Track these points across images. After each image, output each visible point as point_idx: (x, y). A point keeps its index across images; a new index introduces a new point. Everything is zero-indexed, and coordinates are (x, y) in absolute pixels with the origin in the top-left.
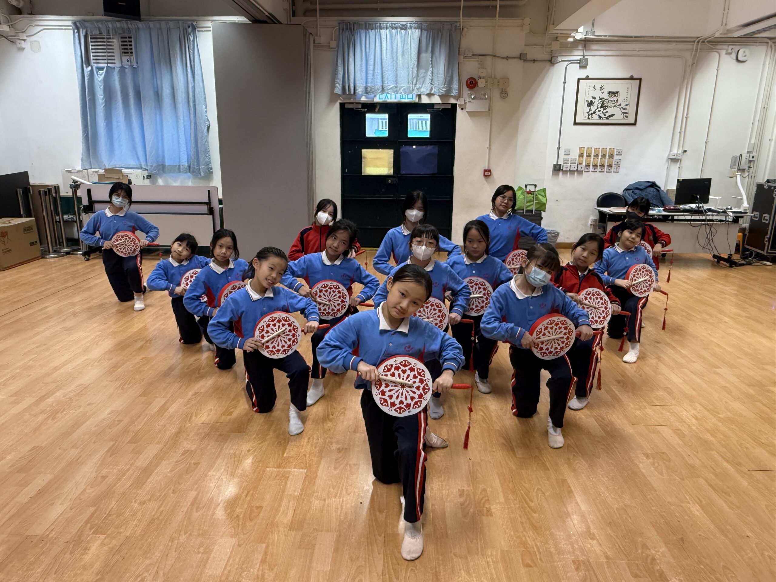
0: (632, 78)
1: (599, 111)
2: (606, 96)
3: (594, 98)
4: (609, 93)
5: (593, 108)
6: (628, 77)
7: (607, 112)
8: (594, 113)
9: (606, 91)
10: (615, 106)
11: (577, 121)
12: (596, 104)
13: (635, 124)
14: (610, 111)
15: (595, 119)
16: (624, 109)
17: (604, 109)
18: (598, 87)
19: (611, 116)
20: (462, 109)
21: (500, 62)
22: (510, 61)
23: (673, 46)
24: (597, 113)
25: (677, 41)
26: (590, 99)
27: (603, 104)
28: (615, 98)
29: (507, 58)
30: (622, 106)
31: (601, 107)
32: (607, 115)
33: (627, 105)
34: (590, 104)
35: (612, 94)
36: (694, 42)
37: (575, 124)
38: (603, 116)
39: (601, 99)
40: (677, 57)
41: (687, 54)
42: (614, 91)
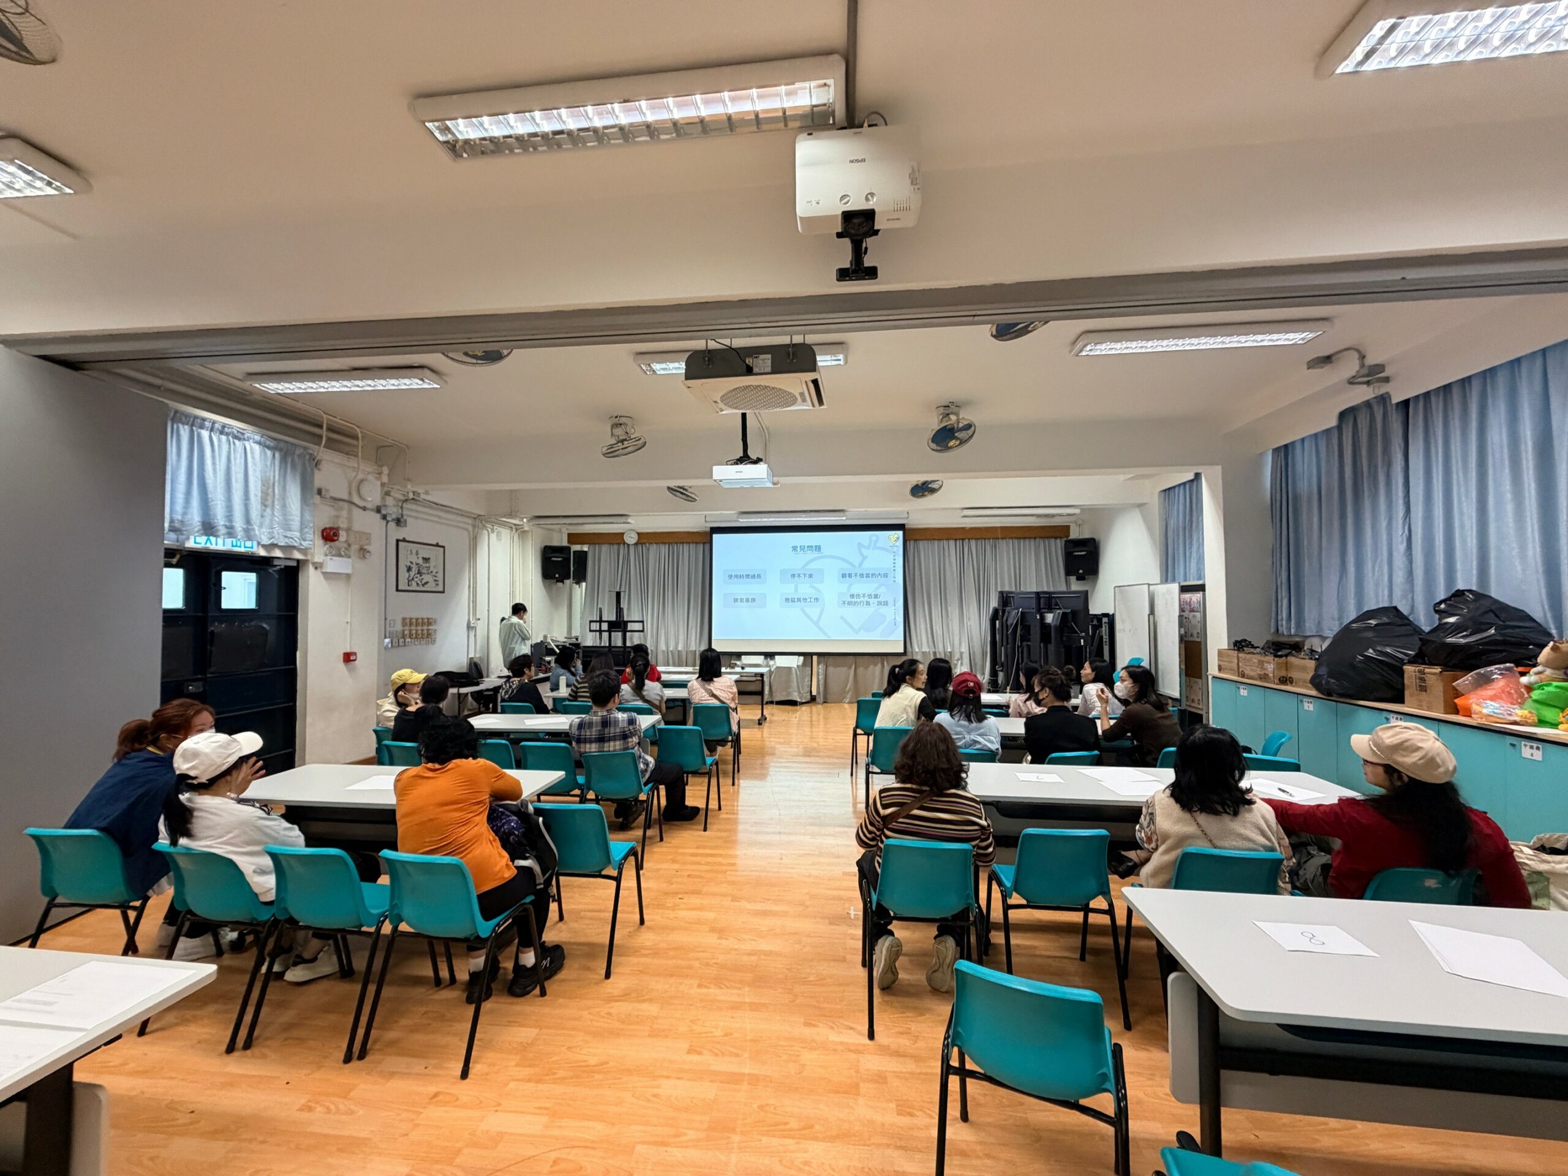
0: (437, 545)
1: (417, 577)
2: (420, 561)
3: (412, 563)
4: (423, 558)
5: (412, 574)
6: (435, 543)
7: (422, 579)
8: (413, 579)
9: (420, 556)
10: (428, 573)
11: (400, 588)
12: (413, 569)
13: (443, 592)
14: (426, 578)
15: (414, 587)
16: (435, 576)
17: (420, 576)
18: (414, 552)
19: (427, 583)
20: (316, 568)
21: (356, 512)
22: (367, 512)
23: (462, 519)
24: (416, 580)
25: (463, 515)
26: (409, 564)
27: (419, 570)
28: (427, 565)
29: (364, 509)
30: (434, 573)
31: (419, 573)
32: (423, 582)
33: (437, 573)
34: (409, 569)
35: (426, 560)
36: (475, 518)
37: (397, 590)
38: (420, 583)
39: (417, 564)
40: (467, 530)
41: (470, 528)
42: (427, 556)
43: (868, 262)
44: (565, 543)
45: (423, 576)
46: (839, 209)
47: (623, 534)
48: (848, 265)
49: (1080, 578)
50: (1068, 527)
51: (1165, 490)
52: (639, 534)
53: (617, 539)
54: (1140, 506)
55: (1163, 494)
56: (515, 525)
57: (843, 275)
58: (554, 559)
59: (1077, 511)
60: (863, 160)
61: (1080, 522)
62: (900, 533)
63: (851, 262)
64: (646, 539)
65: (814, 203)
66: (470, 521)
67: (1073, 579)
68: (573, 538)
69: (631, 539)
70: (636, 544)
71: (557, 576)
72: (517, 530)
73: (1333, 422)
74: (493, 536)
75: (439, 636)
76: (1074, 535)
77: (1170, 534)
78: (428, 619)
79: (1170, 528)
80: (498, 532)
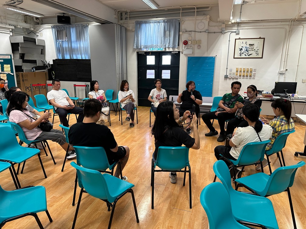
5: (242, 51)
6: (258, 37)
9: (248, 44)
10: (252, 50)
11: (235, 57)
13: (262, 58)
14: (250, 52)
15: (243, 56)
18: (244, 42)
20: (182, 53)
22: (202, 33)
23: (280, 23)
24: (244, 53)
25: (281, 21)
26: (241, 47)
27: (247, 49)
28: (252, 47)
39: (246, 47)
40: (284, 28)
41: (287, 27)
42: (252, 44)
75: (257, 75)
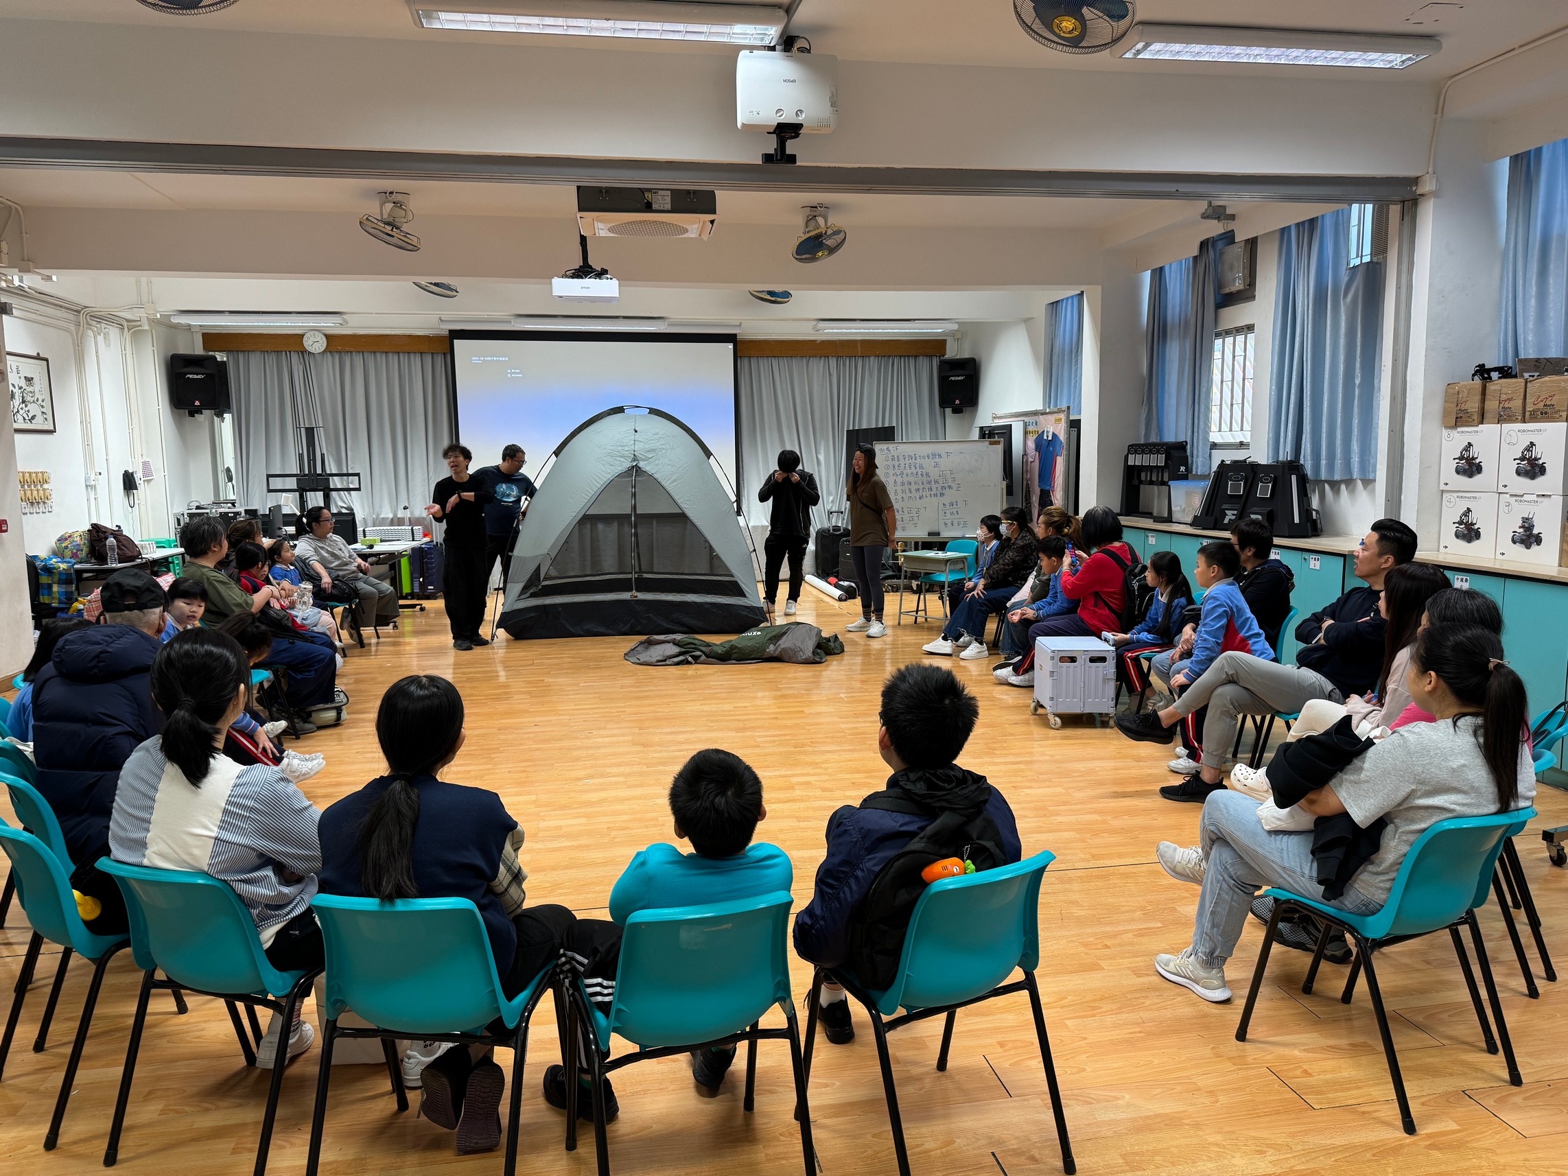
0: (38, 357)
1: (22, 409)
2: (23, 383)
3: (14, 386)
4: (26, 378)
5: (17, 403)
6: (39, 355)
7: (28, 411)
8: (18, 412)
9: (22, 375)
10: (34, 402)
12: (17, 397)
13: (54, 431)
14: (33, 409)
15: (21, 423)
16: (42, 407)
17: (26, 406)
18: (14, 369)
19: (33, 417)
24: (21, 412)
27: (23, 397)
28: (31, 389)
30: (39, 401)
31: (23, 402)
32: (29, 416)
33: (43, 401)
34: (12, 396)
35: (29, 380)
36: (79, 312)
38: (27, 418)
39: (21, 388)
40: (67, 330)
41: (72, 328)
42: (29, 376)
43: (789, 151)
44: (199, 350)
45: (30, 407)
46: (774, 120)
47: (303, 335)
48: (772, 152)
49: (957, 410)
50: (943, 342)
51: (1053, 303)
52: (327, 336)
53: (291, 344)
54: (1027, 321)
55: (1050, 306)
56: (128, 321)
57: (768, 158)
58: (191, 376)
59: (955, 327)
60: (794, 81)
61: (959, 336)
62: (731, 346)
63: (775, 149)
64: (338, 344)
65: (755, 113)
66: (72, 317)
67: (948, 411)
68: (212, 339)
69: (315, 344)
70: (324, 352)
71: (197, 403)
72: (129, 330)
73: (1196, 252)
74: (100, 338)
75: (55, 498)
76: (952, 352)
77: (1055, 358)
78: (43, 473)
79: (1056, 350)
80: (105, 334)
